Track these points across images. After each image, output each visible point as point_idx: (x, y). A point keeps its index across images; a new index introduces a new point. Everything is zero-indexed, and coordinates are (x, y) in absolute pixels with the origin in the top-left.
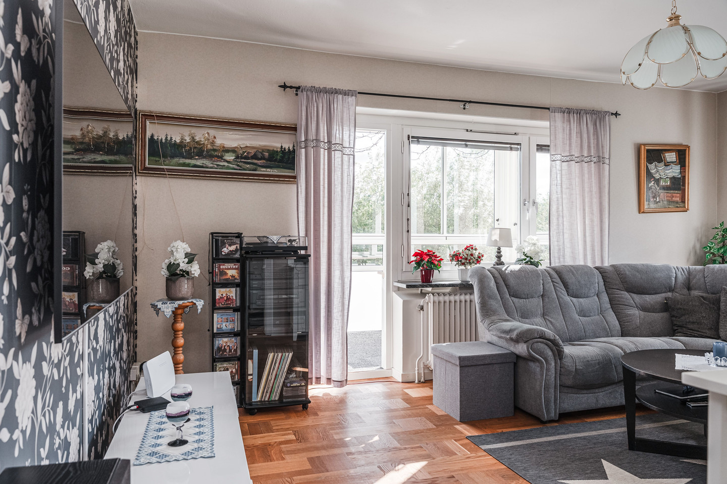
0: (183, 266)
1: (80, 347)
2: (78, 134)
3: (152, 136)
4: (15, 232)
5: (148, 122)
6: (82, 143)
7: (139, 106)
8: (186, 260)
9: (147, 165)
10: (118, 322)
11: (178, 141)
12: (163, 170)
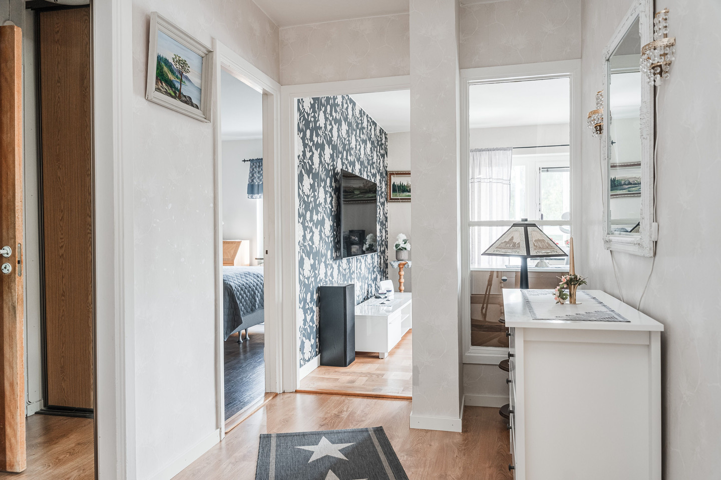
0: (402, 245)
1: (353, 268)
2: (362, 185)
3: (394, 183)
4: (333, 232)
5: (392, 176)
6: (364, 189)
7: (388, 169)
8: (404, 242)
9: (392, 197)
10: (374, 268)
11: (406, 185)
12: (398, 199)
